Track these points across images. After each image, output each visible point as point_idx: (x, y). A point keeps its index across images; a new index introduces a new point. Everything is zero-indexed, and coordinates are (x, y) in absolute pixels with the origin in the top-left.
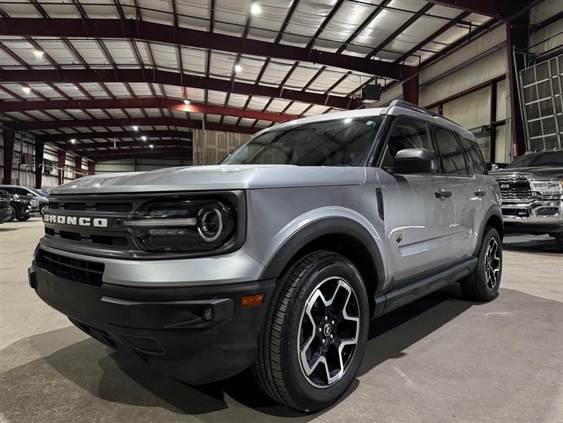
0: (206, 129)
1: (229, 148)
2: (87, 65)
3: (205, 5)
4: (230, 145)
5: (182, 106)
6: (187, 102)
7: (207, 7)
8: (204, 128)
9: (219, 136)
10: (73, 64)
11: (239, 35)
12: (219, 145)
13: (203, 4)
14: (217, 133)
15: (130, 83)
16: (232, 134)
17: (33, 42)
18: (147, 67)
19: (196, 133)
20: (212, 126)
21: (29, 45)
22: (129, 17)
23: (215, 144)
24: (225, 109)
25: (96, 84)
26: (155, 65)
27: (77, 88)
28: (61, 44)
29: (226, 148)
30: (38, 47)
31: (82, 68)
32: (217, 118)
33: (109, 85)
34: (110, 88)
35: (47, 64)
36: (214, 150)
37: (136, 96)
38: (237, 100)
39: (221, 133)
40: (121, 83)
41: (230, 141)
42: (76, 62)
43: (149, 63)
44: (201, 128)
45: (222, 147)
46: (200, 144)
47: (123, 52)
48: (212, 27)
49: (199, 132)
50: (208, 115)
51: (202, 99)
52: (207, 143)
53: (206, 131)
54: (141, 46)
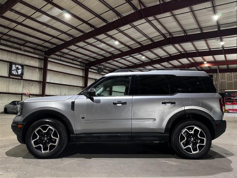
0: (219, 72)
1: (233, 80)
2: (161, 57)
3: (194, 23)
4: (234, 79)
5: (204, 65)
6: (205, 62)
7: (195, 24)
8: (218, 72)
9: (227, 75)
10: (156, 58)
11: (216, 30)
12: (227, 79)
13: (193, 23)
14: (226, 74)
15: (179, 60)
16: (235, 73)
17: (141, 54)
18: (183, 53)
19: (215, 75)
20: (223, 71)
21: (140, 55)
22: (168, 37)
23: (225, 79)
24: (227, 62)
25: (166, 63)
26: (185, 51)
27: (160, 66)
28: (149, 53)
29: (232, 80)
30: (143, 55)
31: (159, 58)
32: (225, 67)
33: (171, 62)
34: (172, 63)
35: (148, 59)
36: (225, 82)
37: (183, 64)
38: (230, 57)
39: (229, 73)
40: (175, 61)
41: (234, 77)
42: (157, 57)
43: (183, 51)
44: (217, 72)
45: (229, 80)
46: (216, 80)
47: (171, 49)
48: (201, 30)
49: (216, 75)
50: (219, 66)
51: (213, 60)
52: (221, 79)
53: (220, 74)
54: (177, 45)
